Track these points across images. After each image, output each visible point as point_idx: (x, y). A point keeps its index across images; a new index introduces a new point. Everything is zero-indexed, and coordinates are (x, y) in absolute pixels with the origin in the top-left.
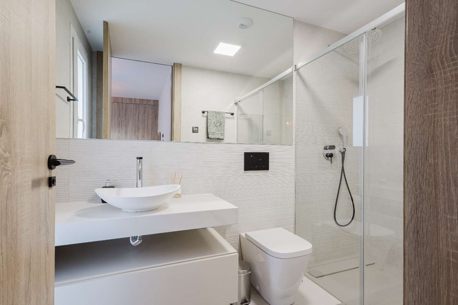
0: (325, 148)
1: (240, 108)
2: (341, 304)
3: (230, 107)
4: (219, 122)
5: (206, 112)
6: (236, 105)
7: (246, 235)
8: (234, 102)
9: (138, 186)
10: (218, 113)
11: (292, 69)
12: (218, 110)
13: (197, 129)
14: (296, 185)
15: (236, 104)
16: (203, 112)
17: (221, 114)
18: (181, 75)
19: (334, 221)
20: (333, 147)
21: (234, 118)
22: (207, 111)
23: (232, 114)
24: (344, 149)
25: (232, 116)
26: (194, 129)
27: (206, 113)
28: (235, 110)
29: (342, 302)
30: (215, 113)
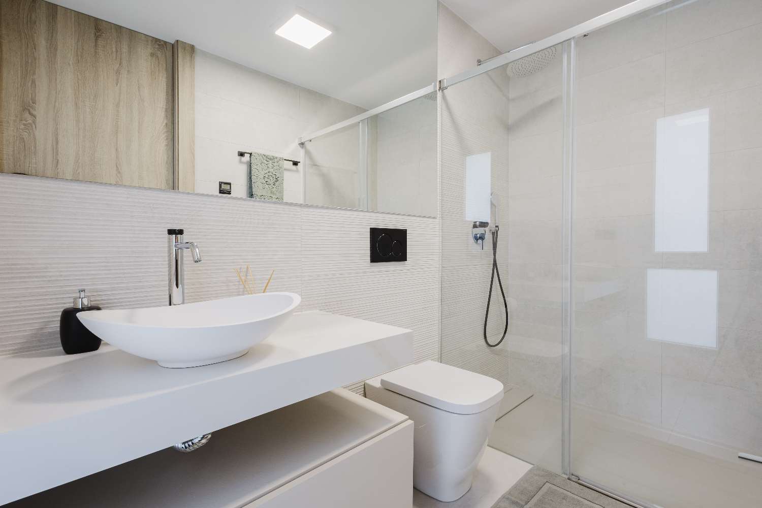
0: (475, 226)
1: (308, 153)
2: (533, 467)
3: (291, 151)
4: (274, 176)
5: (246, 154)
6: (303, 148)
7: (383, 382)
8: (297, 142)
9: (174, 301)
10: (271, 159)
11: (435, 86)
12: (270, 154)
13: (229, 188)
14: (442, 286)
15: (302, 144)
16: (242, 154)
17: (276, 160)
18: (192, 66)
19: (484, 340)
20: (484, 225)
21: (297, 171)
22: (250, 152)
23: (295, 163)
24: (497, 227)
25: (294, 167)
26: (223, 187)
27: (247, 156)
28: (300, 156)
29: (532, 464)
30: (265, 158)
